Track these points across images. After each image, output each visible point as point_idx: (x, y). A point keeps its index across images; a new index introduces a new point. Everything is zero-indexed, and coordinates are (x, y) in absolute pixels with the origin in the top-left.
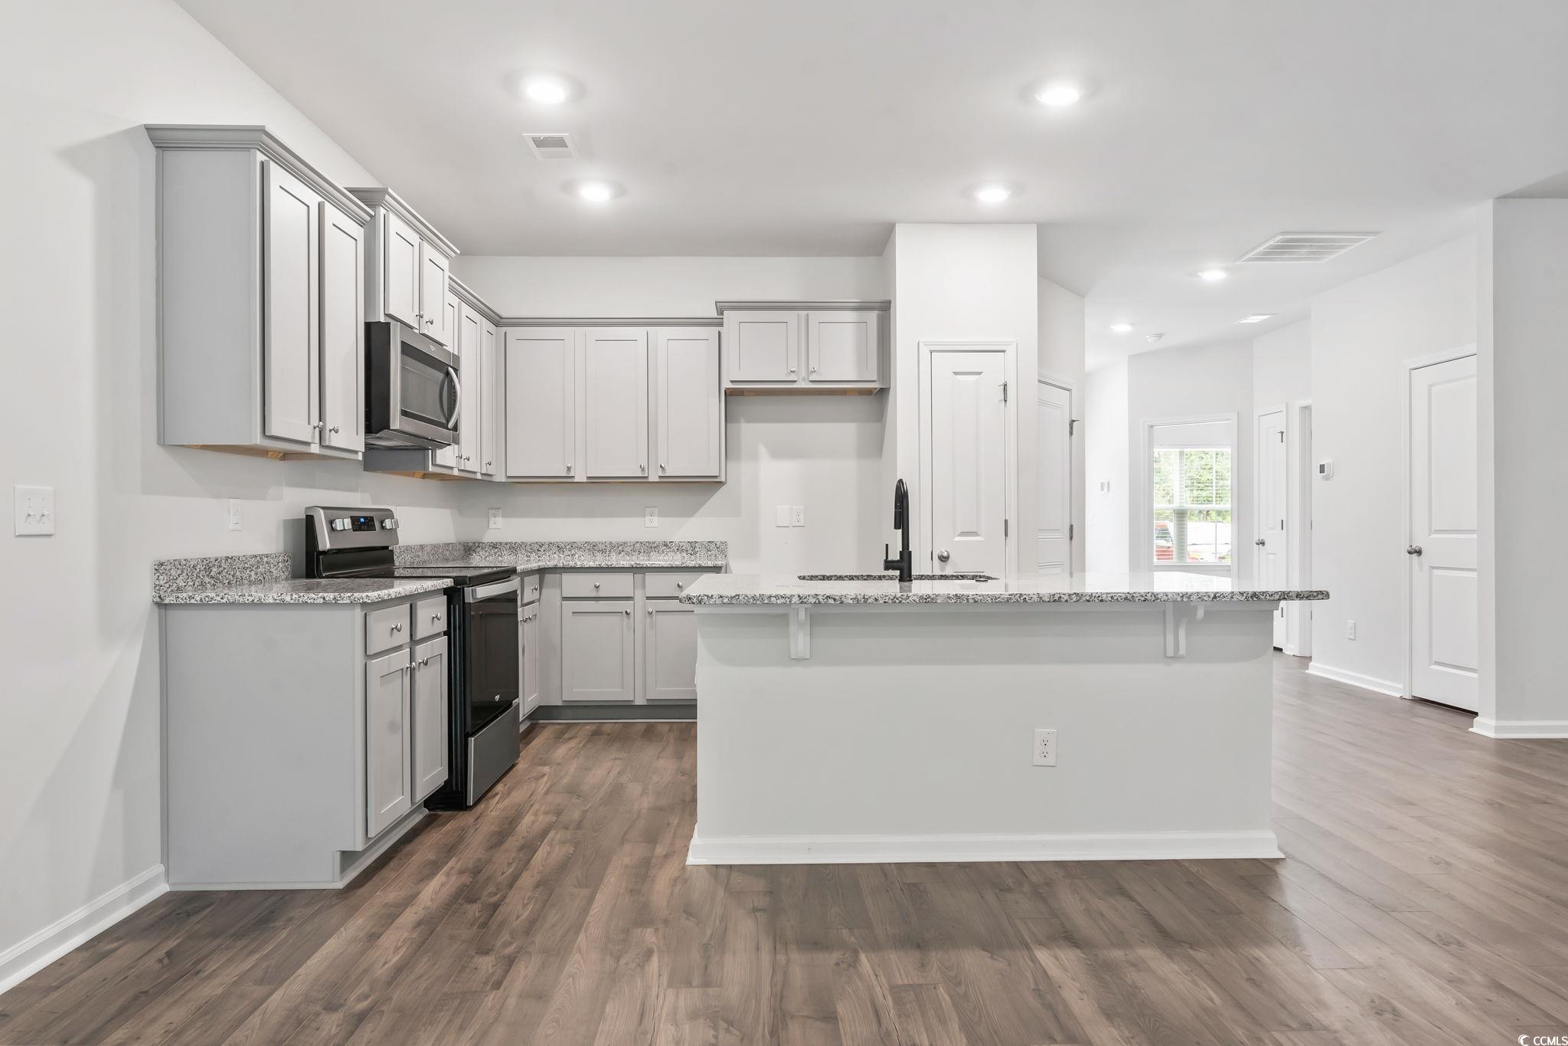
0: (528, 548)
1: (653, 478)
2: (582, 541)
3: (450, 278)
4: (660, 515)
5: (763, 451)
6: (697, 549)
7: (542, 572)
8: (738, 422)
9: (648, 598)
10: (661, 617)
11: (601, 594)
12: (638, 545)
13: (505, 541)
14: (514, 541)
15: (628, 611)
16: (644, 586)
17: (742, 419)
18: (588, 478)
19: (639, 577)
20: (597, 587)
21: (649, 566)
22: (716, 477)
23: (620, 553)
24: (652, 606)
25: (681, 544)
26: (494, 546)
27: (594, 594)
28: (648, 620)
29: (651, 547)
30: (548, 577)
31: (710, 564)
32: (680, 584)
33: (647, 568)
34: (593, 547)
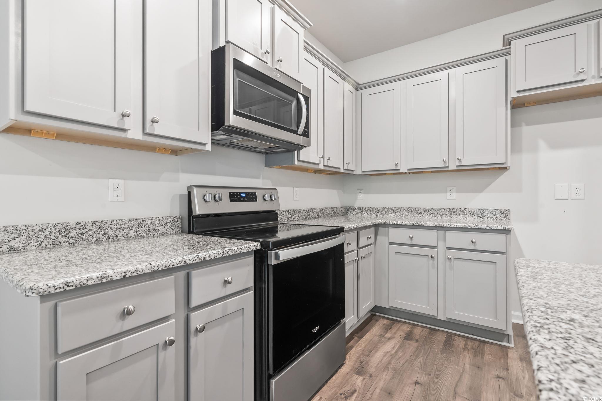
0: (377, 210)
1: (452, 167)
2: (406, 207)
3: (305, 41)
4: (457, 192)
5: (542, 144)
6: (485, 214)
7: (377, 226)
8: (520, 126)
9: (448, 248)
10: (457, 262)
11: (414, 243)
12: (442, 210)
13: (365, 206)
14: (369, 206)
15: (433, 256)
16: (445, 240)
17: (523, 124)
18: (409, 169)
19: (441, 233)
20: (411, 238)
21: (448, 226)
22: (503, 164)
23: (430, 215)
24: (451, 254)
25: (473, 211)
26: (359, 209)
27: (409, 242)
28: (448, 263)
29: (452, 212)
30: (381, 229)
31: (500, 227)
32: (474, 241)
33: (447, 227)
34: (413, 211)
